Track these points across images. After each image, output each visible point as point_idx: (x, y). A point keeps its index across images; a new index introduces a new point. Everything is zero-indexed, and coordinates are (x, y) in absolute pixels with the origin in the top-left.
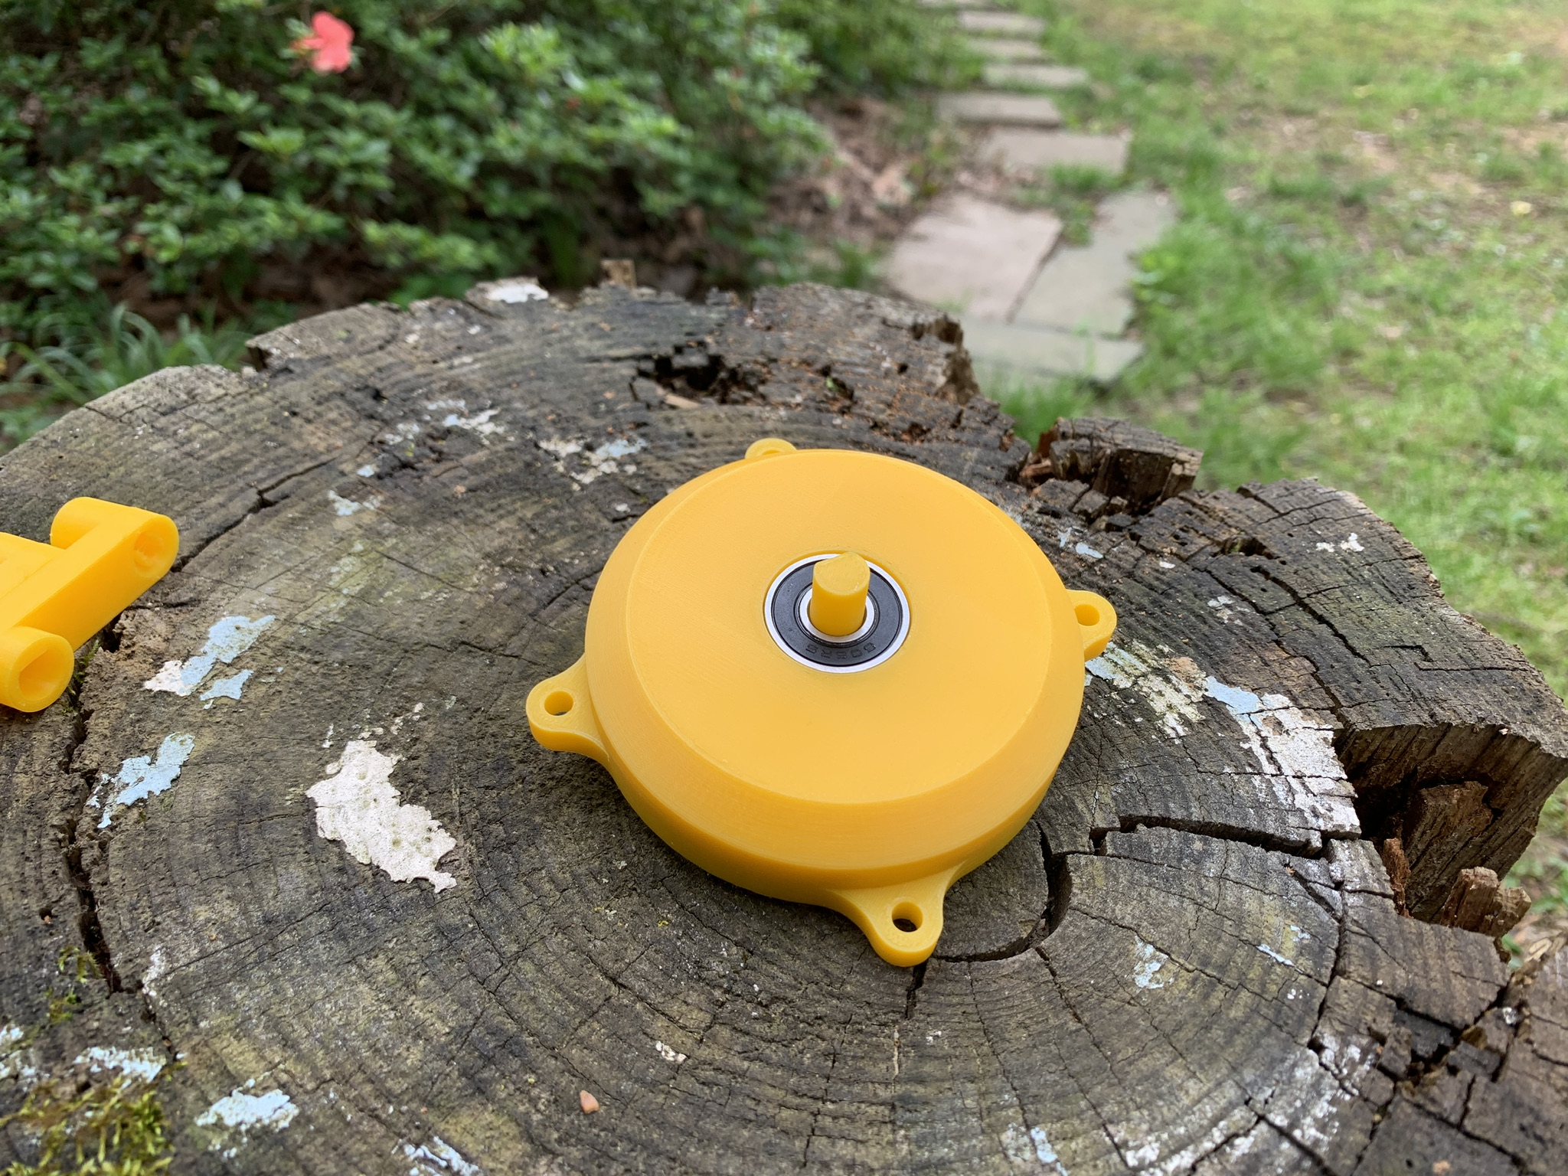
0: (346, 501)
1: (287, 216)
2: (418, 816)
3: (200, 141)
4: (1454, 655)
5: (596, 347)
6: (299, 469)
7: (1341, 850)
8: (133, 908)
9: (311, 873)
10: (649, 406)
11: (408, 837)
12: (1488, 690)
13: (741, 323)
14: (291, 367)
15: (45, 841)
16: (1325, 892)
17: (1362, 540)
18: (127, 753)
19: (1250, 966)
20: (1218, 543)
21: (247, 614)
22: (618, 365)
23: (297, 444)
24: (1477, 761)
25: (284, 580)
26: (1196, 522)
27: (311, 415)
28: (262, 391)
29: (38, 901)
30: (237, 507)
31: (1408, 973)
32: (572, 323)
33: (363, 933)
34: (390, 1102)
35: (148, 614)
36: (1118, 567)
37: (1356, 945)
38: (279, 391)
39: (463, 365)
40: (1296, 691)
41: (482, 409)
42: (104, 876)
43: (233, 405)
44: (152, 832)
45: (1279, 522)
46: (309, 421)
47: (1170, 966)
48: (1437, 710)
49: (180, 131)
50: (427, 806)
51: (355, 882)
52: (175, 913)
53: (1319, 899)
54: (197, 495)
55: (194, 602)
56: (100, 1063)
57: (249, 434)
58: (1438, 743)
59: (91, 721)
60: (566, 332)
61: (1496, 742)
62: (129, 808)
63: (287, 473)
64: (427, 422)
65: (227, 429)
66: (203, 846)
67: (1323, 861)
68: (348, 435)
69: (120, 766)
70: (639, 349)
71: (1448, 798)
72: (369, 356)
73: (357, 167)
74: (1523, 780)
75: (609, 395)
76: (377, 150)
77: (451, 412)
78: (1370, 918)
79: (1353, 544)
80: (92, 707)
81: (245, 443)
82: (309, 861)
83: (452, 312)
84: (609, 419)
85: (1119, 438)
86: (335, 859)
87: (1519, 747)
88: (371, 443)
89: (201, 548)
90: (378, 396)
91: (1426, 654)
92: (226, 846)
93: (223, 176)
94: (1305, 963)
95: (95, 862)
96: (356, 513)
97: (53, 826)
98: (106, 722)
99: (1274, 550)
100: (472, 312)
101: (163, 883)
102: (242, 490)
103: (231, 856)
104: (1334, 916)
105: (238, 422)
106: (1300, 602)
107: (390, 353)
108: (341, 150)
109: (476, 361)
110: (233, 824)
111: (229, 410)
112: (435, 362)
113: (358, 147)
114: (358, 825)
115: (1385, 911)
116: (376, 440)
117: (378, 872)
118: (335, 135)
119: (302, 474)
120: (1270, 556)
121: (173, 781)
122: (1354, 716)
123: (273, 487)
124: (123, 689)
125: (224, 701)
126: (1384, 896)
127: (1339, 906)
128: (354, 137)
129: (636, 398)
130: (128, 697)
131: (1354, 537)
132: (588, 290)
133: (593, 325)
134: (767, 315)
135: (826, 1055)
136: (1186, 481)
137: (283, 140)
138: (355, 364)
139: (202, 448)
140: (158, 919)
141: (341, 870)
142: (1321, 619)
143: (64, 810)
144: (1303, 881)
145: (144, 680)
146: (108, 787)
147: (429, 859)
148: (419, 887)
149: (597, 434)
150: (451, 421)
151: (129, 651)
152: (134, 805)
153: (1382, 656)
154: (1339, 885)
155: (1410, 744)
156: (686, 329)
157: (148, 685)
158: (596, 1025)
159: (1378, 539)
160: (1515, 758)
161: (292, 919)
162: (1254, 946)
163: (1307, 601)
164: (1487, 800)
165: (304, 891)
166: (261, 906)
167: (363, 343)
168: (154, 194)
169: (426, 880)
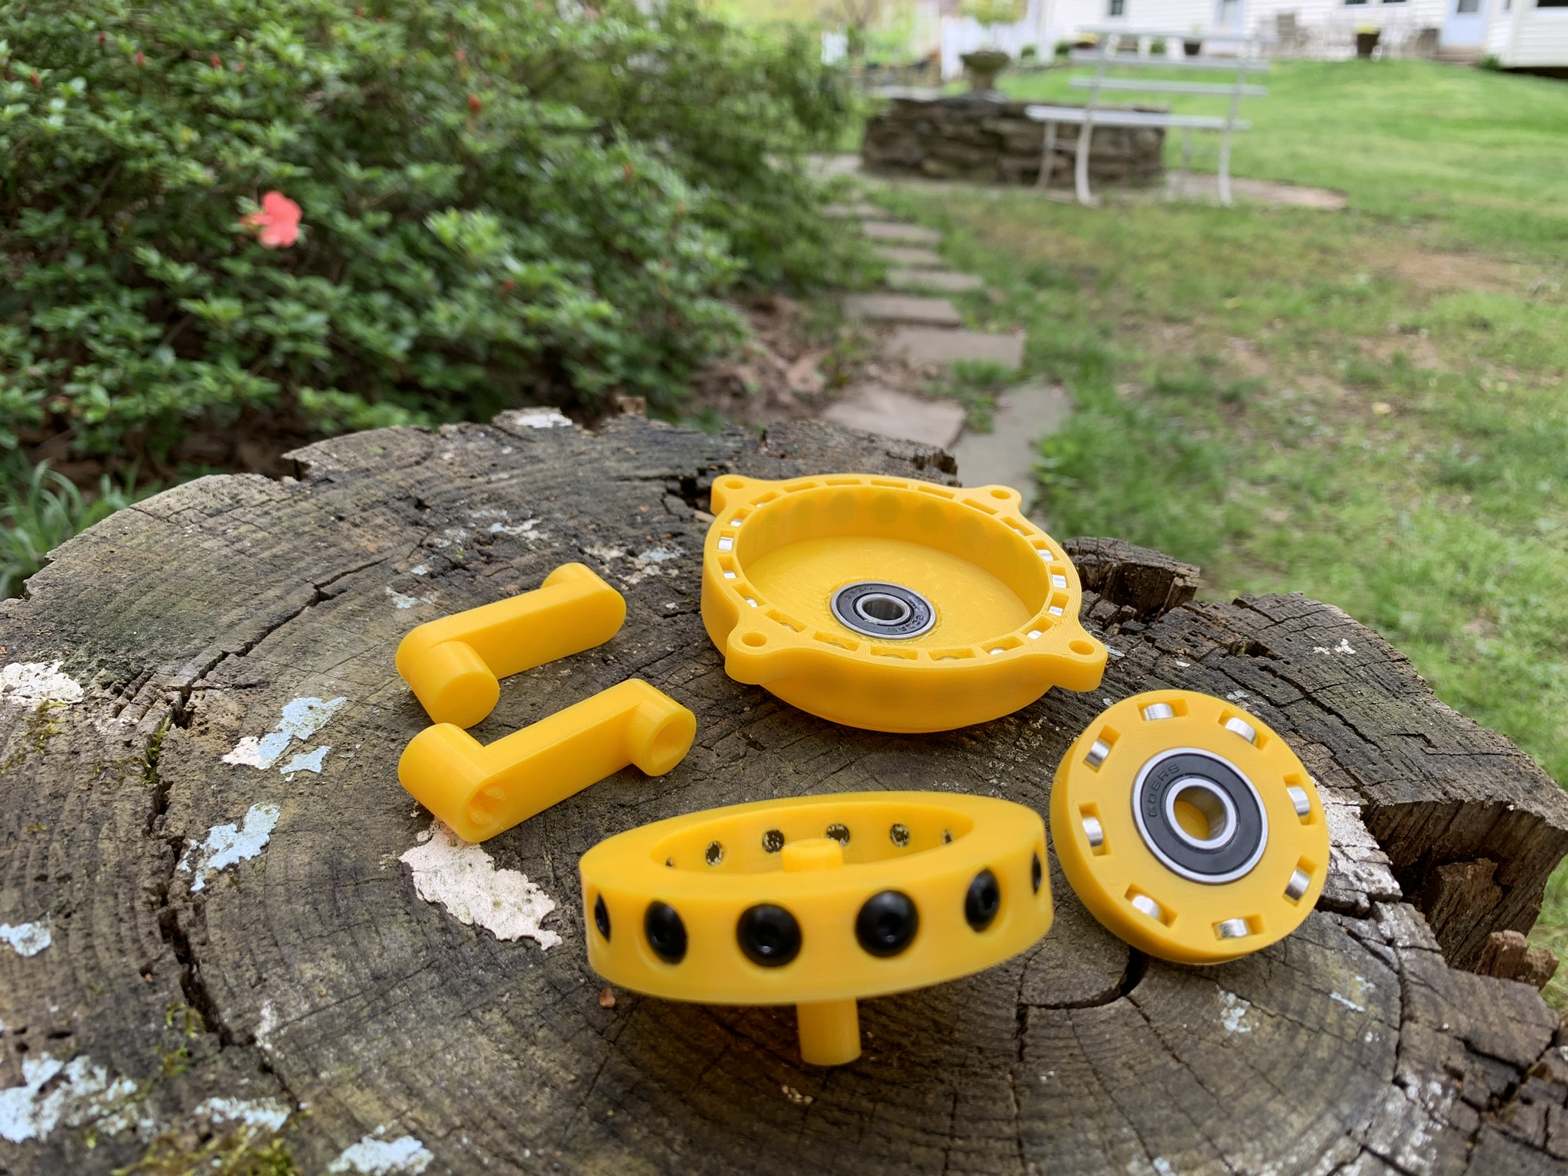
0: (404, 596)
1: (224, 381)
2: (513, 881)
3: (135, 309)
4: (1454, 742)
5: (625, 468)
6: (353, 567)
7: (1387, 911)
8: (237, 966)
9: (414, 932)
10: (681, 519)
11: (508, 899)
12: (1490, 773)
13: (756, 451)
14: (331, 477)
15: (138, 904)
16: (1380, 948)
17: (1352, 644)
18: (213, 821)
19: (1326, 1012)
20: (1226, 646)
21: (319, 695)
22: (647, 484)
23: (346, 545)
24: (1485, 838)
25: (351, 666)
26: (1203, 628)
27: (358, 521)
28: (306, 498)
29: (137, 959)
30: (295, 600)
31: (1469, 1017)
32: (599, 447)
33: (474, 988)
34: (525, 1146)
35: (218, 694)
36: (1140, 665)
37: (1417, 994)
38: (323, 498)
39: (501, 480)
40: (1320, 772)
41: (525, 519)
42: (203, 936)
43: (278, 509)
44: (247, 895)
45: (1276, 629)
46: (356, 526)
47: (1252, 1011)
48: (1448, 788)
49: (115, 298)
50: (523, 871)
51: (460, 940)
52: (280, 971)
53: (1376, 954)
54: (253, 587)
55: (263, 684)
56: (222, 1114)
57: (298, 535)
58: (1452, 819)
59: (172, 791)
60: (594, 455)
61: (1504, 818)
62: (220, 873)
63: (341, 571)
64: (473, 529)
65: (276, 530)
66: (300, 907)
67: (1372, 921)
68: (396, 538)
69: (207, 834)
70: (666, 471)
71: (1463, 874)
72: (408, 470)
73: (295, 336)
74: (1530, 855)
75: (643, 509)
76: (315, 321)
77: (495, 520)
78: (1425, 971)
79: (1345, 647)
80: (171, 778)
81: (296, 543)
82: (410, 921)
83: (482, 435)
84: (646, 529)
85: (1122, 555)
86: (436, 920)
87: (1525, 822)
88: (421, 546)
89: (263, 636)
90: (420, 505)
91: (1429, 742)
92: (324, 908)
93: (155, 342)
94: (1375, 1010)
95: (191, 924)
96: (414, 607)
97: (145, 889)
98: (187, 792)
99: (1277, 653)
100: (502, 435)
101: (265, 942)
102: (298, 585)
103: (331, 917)
104: (1391, 968)
105: (286, 524)
106: (1308, 697)
107: (428, 468)
108: (280, 319)
109: (512, 477)
110: (329, 887)
111: (275, 513)
112: (472, 477)
113: (297, 318)
114: (456, 888)
115: (1436, 963)
116: (425, 543)
117: (481, 932)
118: (275, 305)
119: (356, 571)
120: (1273, 658)
121: (262, 848)
122: (1375, 793)
123: (328, 583)
124: (202, 763)
125: (306, 774)
126: (1433, 951)
127: (1394, 960)
128: (293, 308)
129: (669, 512)
130: (208, 770)
131: (1345, 642)
132: (609, 420)
133: (619, 449)
134: (779, 445)
135: (946, 1095)
136: (1188, 592)
137: (222, 309)
138: (395, 476)
139: (253, 546)
140: (265, 976)
141: (444, 930)
142: (1330, 711)
143: (154, 874)
144: (1357, 937)
145: (222, 754)
146: (197, 853)
147: (532, 919)
148: (525, 946)
149: (637, 543)
150: (496, 528)
151: (202, 728)
152: (225, 870)
153: (1392, 742)
154: (1390, 942)
155: (1427, 821)
156: (707, 455)
157: (226, 759)
158: (719, 1071)
159: (1366, 644)
160: (1521, 833)
161: (400, 976)
162: (1327, 994)
163: (1314, 695)
164: (1497, 877)
165: (409, 950)
166: (368, 964)
167: (400, 458)
168: (86, 357)
169: (532, 938)
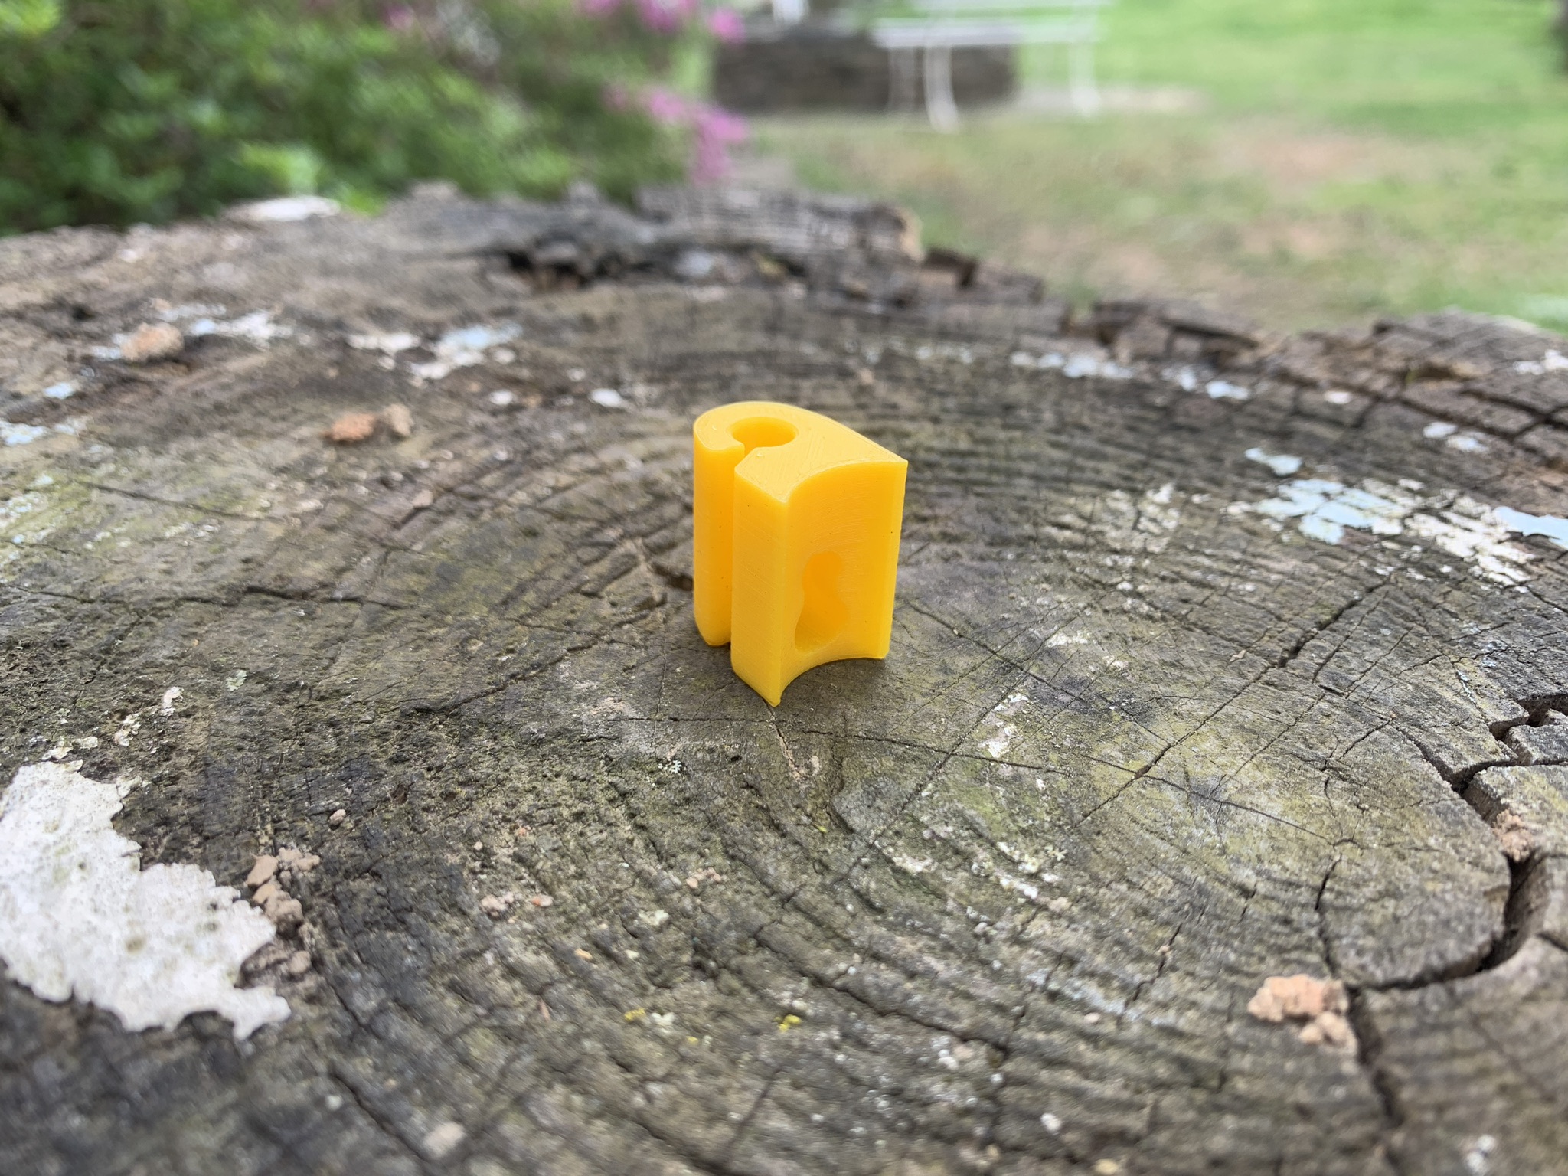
0: (22, 427)
10: (513, 296)
11: (163, 929)
22: (452, 261)
41: (252, 312)
51: (32, 1046)
68: (25, 354)
72: (67, 274)
77: (204, 318)
79: (1557, 359)
84: (456, 310)
88: (69, 359)
90: (82, 313)
96: (41, 441)
106: (1546, 420)
107: (101, 270)
114: (40, 920)
116: (77, 356)
117: (91, 1017)
129: (492, 289)
131: (1552, 353)
147: (218, 969)
148: (196, 1034)
149: (439, 324)
150: (205, 328)
163: (1556, 417)
169: (213, 1014)
